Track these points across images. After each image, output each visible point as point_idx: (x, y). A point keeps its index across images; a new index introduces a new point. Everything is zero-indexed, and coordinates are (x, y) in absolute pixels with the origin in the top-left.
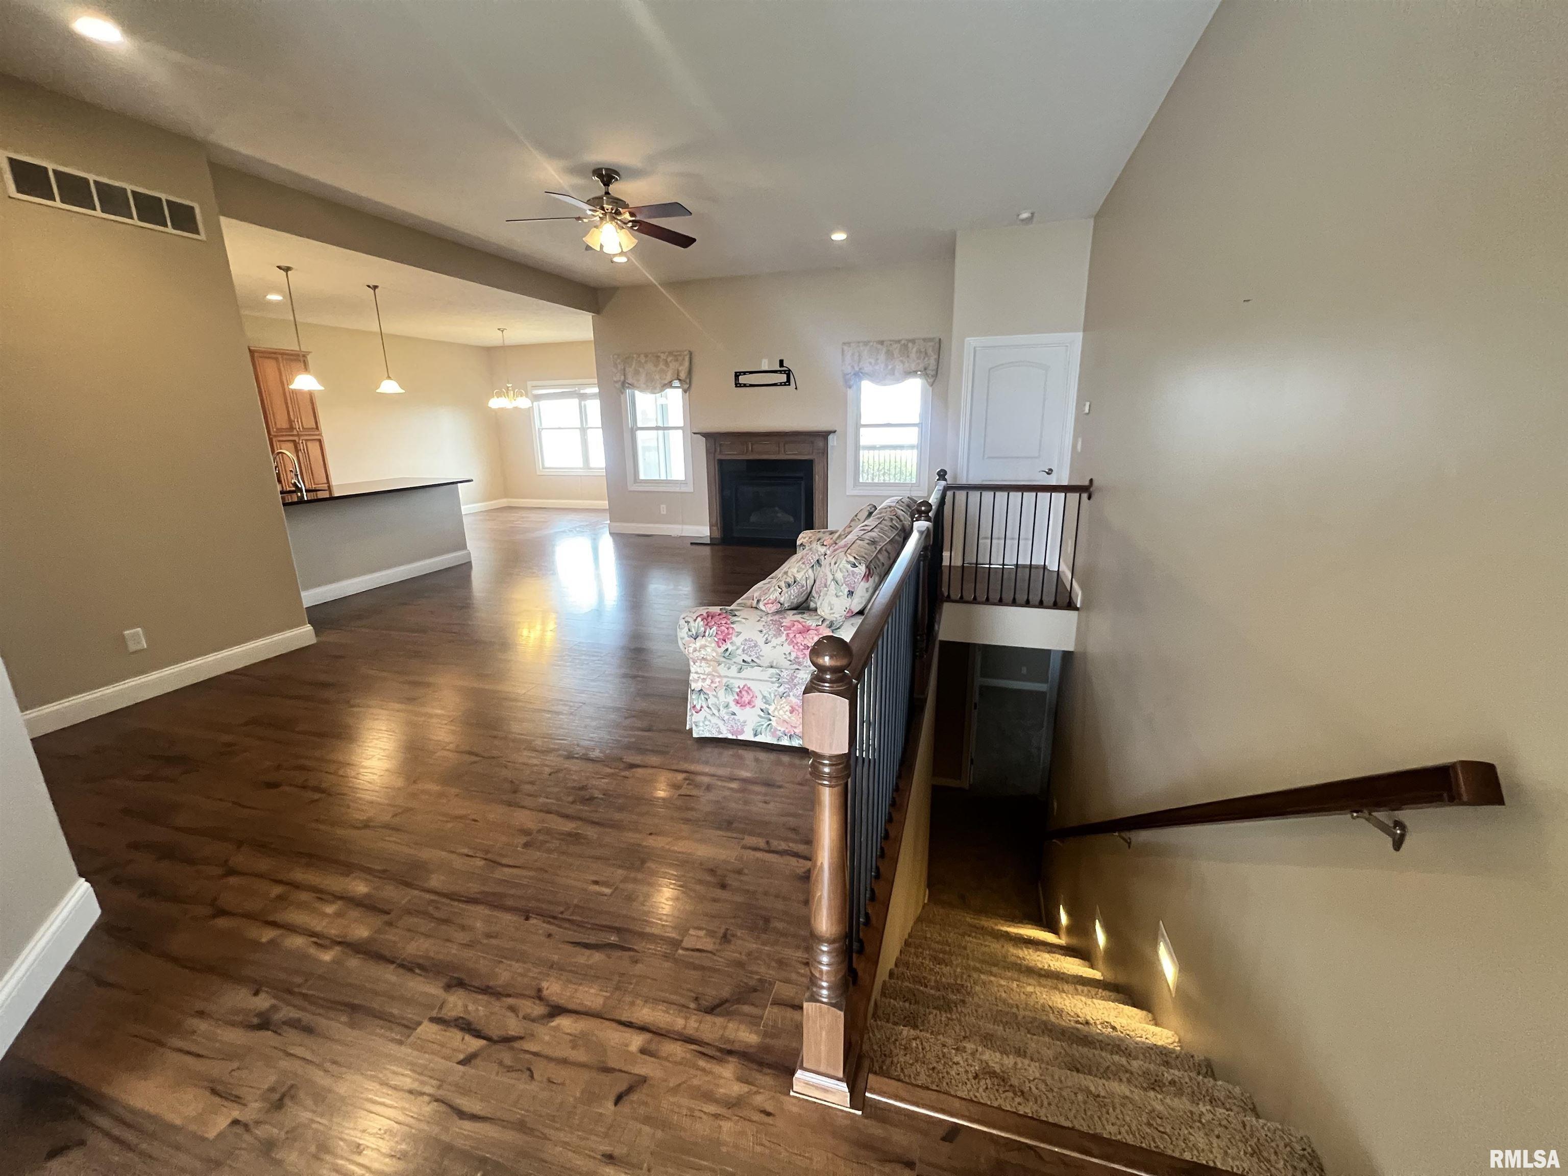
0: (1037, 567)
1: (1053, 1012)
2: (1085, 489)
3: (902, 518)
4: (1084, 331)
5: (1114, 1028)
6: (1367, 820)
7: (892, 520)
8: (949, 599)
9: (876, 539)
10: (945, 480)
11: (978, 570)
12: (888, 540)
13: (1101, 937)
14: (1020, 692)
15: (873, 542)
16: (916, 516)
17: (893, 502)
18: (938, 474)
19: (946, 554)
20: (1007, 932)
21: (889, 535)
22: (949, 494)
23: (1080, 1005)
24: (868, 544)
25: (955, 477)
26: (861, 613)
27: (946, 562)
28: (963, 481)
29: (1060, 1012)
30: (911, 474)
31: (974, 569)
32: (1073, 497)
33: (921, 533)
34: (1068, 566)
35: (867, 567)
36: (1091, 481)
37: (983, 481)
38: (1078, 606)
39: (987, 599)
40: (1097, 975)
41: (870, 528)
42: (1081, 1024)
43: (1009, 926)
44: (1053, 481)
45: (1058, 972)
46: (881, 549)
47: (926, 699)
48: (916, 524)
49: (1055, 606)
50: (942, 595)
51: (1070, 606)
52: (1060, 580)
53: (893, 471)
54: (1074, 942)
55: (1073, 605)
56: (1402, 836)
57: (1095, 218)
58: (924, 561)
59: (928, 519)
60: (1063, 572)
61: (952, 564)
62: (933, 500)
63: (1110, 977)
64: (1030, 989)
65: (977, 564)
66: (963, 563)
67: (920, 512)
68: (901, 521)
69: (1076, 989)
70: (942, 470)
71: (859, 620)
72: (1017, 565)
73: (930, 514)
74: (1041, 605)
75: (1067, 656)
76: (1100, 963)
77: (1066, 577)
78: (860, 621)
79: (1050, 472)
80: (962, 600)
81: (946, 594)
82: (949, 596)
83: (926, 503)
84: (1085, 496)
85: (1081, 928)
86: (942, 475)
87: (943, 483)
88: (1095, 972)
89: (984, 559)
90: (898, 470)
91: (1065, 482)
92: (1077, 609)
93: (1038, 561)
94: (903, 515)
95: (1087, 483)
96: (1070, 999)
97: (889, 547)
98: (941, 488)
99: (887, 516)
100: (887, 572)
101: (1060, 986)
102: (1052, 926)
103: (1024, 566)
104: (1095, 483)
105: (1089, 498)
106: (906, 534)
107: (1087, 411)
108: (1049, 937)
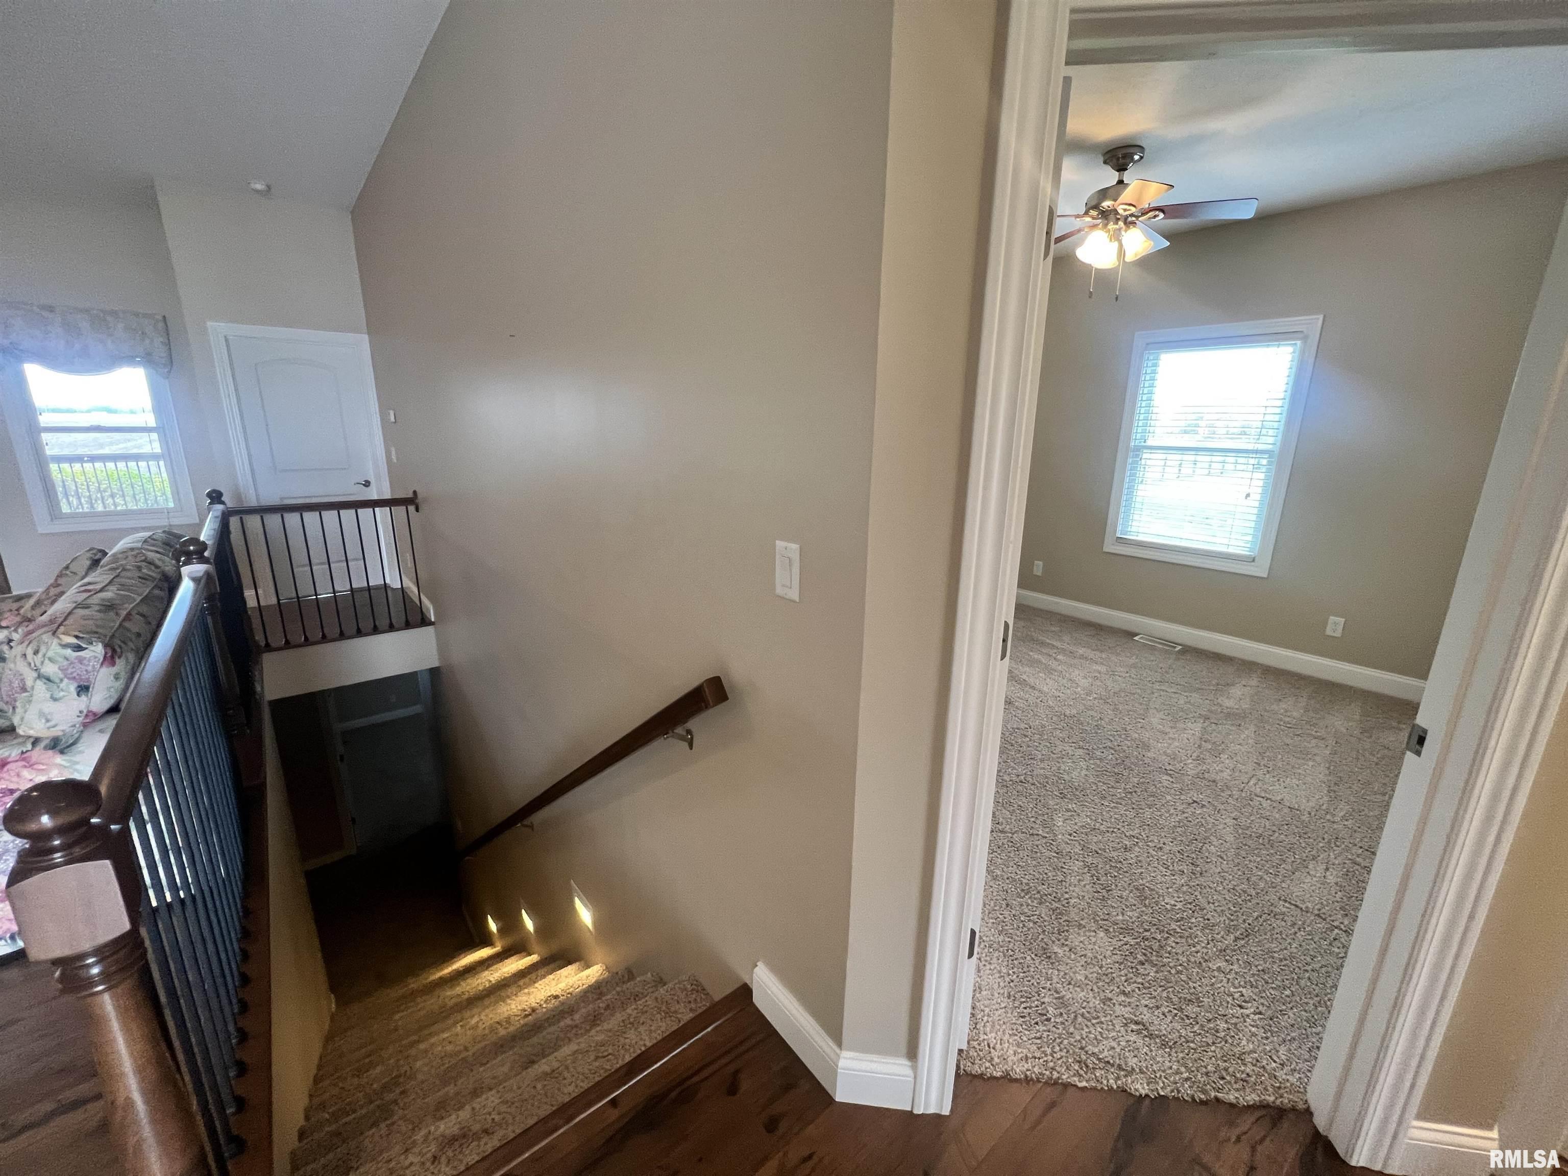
0: (377, 588)
1: (502, 1026)
2: (411, 501)
3: (159, 563)
4: (369, 333)
5: (556, 997)
6: (673, 737)
7: (139, 568)
8: (268, 648)
9: (114, 602)
10: (223, 503)
11: (302, 604)
12: (139, 599)
13: (529, 924)
14: (393, 722)
15: (109, 607)
16: (183, 559)
17: (138, 541)
18: (209, 495)
19: (249, 594)
20: (441, 978)
21: (140, 590)
22: (234, 522)
23: (525, 998)
24: (99, 611)
25: (238, 496)
26: (114, 709)
27: (251, 603)
28: (253, 502)
29: (508, 1020)
30: (164, 494)
31: (297, 603)
32: (400, 511)
33: (196, 580)
34: (411, 580)
35: (106, 646)
36: (415, 492)
37: (282, 499)
38: (433, 620)
39: (324, 636)
40: (534, 958)
41: (98, 587)
42: (530, 1015)
43: (442, 969)
44: (373, 494)
45: (499, 982)
46: (129, 614)
47: (264, 785)
48: (185, 570)
49: (408, 625)
50: (256, 644)
51: (424, 622)
52: (406, 597)
53: (129, 491)
54: (509, 941)
55: (427, 621)
56: (692, 738)
57: (352, 212)
58: (211, 614)
59: (203, 560)
60: (409, 588)
61: (262, 604)
62: (207, 534)
63: (546, 952)
64: (474, 1021)
65: (298, 597)
66: (279, 600)
67: (189, 554)
68: (157, 567)
69: (519, 986)
70: (214, 491)
71: (112, 722)
72: (352, 589)
73: (206, 554)
74: (392, 628)
75: (434, 672)
76: (535, 946)
77: (412, 592)
78: (114, 722)
79: (367, 484)
80: (288, 645)
81: (263, 644)
82: (267, 645)
83: (195, 541)
84: (412, 508)
85: (510, 925)
86: (216, 497)
87: (220, 507)
88: (532, 956)
89: (306, 590)
90: (138, 489)
91: (387, 495)
92: (431, 623)
93: (376, 580)
94: (159, 560)
95: (410, 495)
96: (514, 1000)
97: (144, 609)
98: (219, 514)
99: (130, 563)
100: (150, 643)
101: (503, 994)
102: (485, 940)
103: (361, 590)
104: (419, 496)
105: (417, 510)
106: (171, 585)
107: (392, 419)
108: (485, 953)
